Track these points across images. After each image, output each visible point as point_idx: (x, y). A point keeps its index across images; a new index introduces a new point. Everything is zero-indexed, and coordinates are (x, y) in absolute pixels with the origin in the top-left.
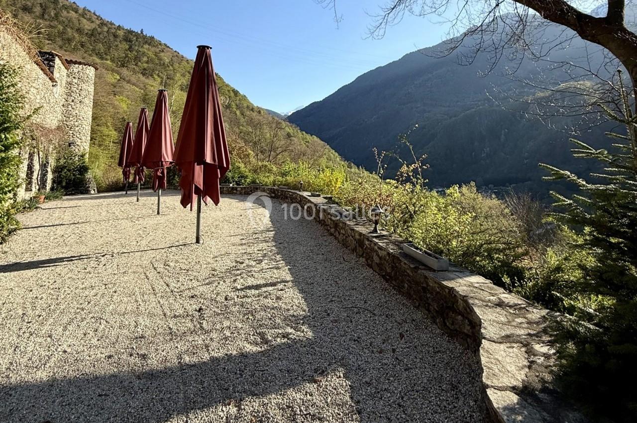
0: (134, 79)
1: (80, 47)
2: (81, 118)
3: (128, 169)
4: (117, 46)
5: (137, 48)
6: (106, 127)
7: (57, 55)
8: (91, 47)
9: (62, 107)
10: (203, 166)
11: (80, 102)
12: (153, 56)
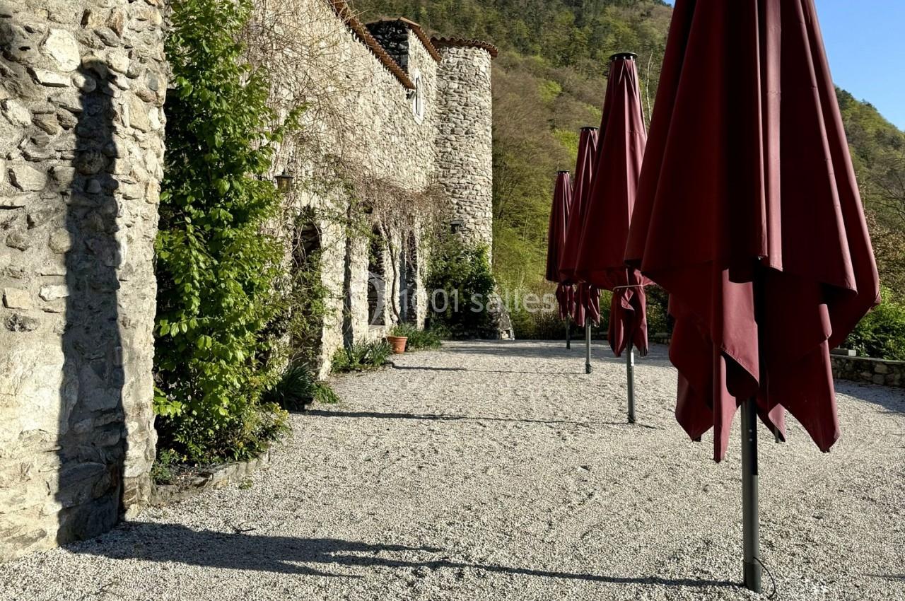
0: (589, 90)
1: (485, 34)
2: (471, 168)
3: (569, 287)
4: (552, 19)
5: (592, 16)
6: (540, 199)
7: (411, 26)
8: (505, 31)
9: (434, 146)
10: (751, 283)
11: (466, 133)
12: (628, 30)
